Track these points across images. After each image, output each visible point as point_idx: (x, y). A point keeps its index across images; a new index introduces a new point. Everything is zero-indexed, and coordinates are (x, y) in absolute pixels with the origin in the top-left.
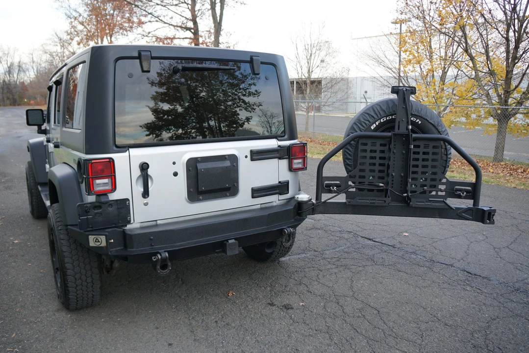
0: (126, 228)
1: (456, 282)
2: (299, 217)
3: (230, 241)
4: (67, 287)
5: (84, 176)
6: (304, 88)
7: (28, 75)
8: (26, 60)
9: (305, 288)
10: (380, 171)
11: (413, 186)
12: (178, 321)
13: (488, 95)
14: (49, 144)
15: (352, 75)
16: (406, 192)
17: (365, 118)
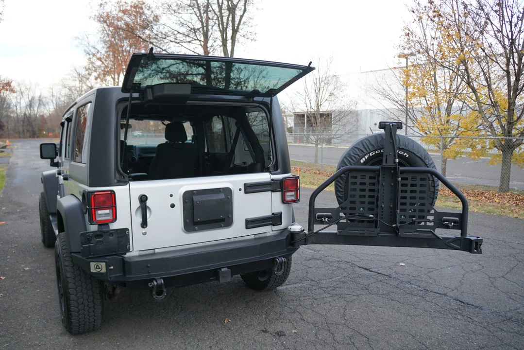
0: (125, 256)
1: (447, 311)
2: (292, 247)
3: (223, 270)
4: (70, 311)
5: (87, 207)
6: (313, 121)
7: (48, 108)
8: (46, 94)
9: (299, 316)
10: (370, 203)
11: (403, 217)
12: (174, 346)
13: (491, 126)
14: (60, 176)
15: (360, 107)
16: (396, 223)
17: (354, 151)
